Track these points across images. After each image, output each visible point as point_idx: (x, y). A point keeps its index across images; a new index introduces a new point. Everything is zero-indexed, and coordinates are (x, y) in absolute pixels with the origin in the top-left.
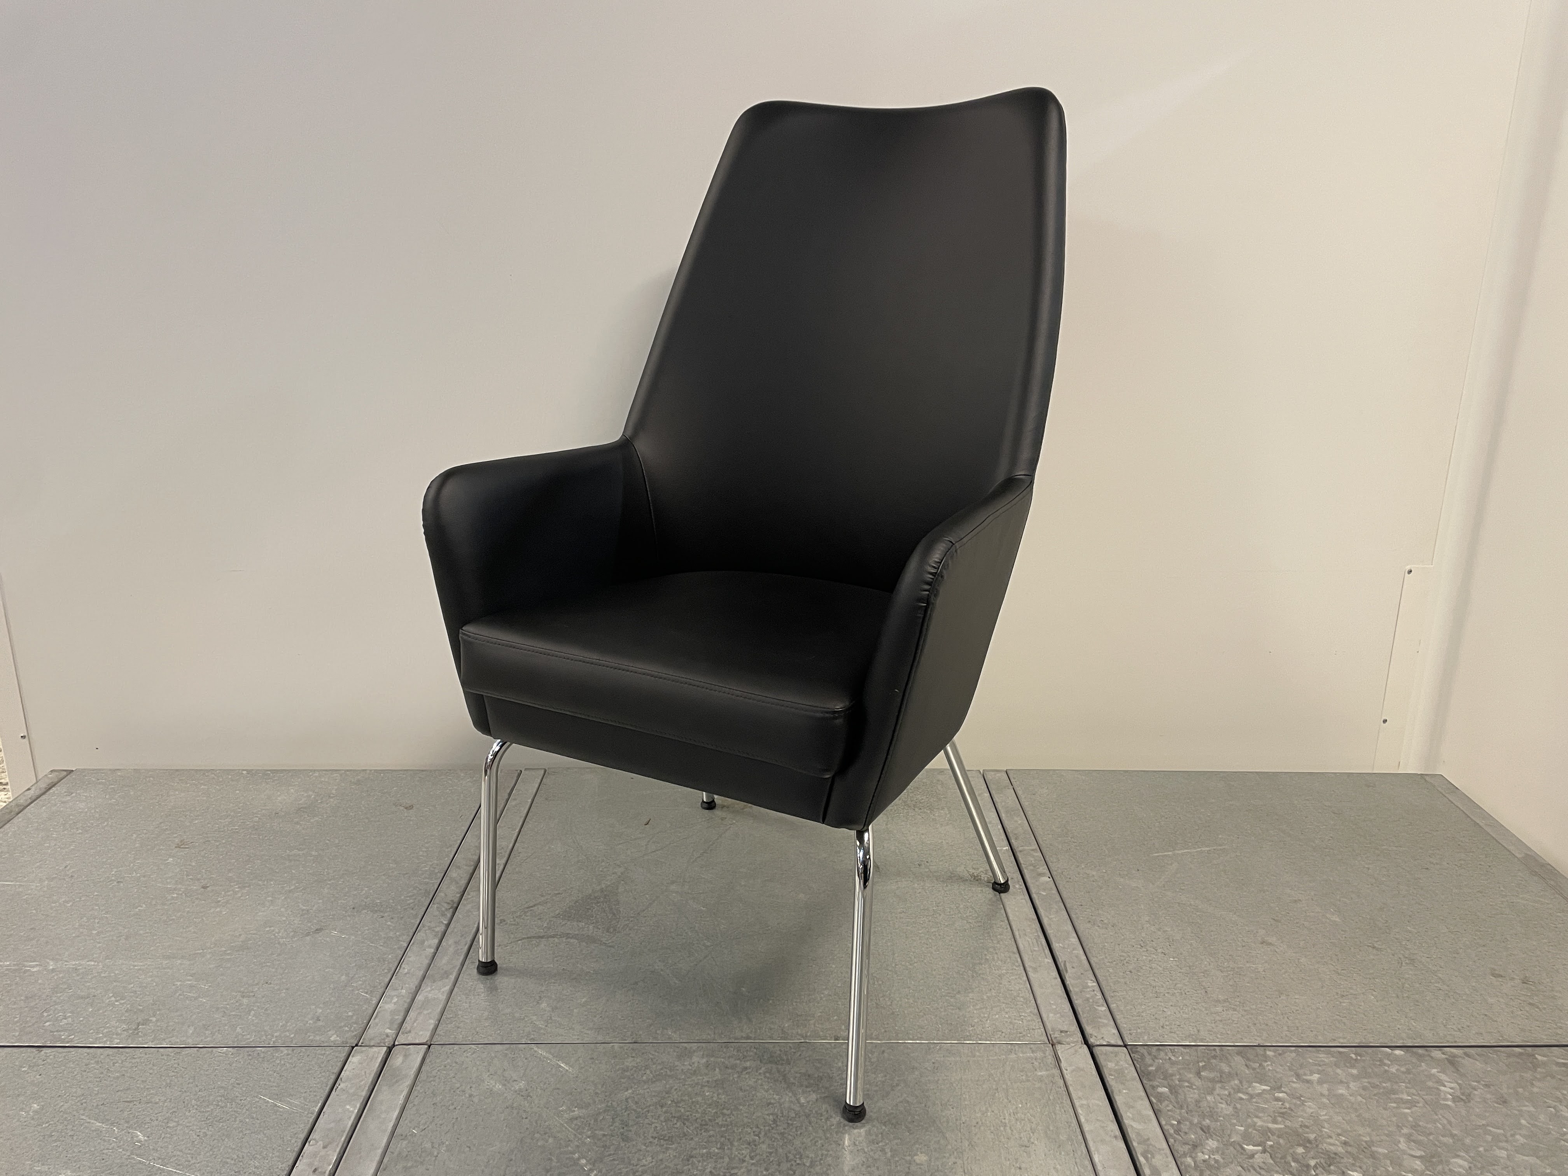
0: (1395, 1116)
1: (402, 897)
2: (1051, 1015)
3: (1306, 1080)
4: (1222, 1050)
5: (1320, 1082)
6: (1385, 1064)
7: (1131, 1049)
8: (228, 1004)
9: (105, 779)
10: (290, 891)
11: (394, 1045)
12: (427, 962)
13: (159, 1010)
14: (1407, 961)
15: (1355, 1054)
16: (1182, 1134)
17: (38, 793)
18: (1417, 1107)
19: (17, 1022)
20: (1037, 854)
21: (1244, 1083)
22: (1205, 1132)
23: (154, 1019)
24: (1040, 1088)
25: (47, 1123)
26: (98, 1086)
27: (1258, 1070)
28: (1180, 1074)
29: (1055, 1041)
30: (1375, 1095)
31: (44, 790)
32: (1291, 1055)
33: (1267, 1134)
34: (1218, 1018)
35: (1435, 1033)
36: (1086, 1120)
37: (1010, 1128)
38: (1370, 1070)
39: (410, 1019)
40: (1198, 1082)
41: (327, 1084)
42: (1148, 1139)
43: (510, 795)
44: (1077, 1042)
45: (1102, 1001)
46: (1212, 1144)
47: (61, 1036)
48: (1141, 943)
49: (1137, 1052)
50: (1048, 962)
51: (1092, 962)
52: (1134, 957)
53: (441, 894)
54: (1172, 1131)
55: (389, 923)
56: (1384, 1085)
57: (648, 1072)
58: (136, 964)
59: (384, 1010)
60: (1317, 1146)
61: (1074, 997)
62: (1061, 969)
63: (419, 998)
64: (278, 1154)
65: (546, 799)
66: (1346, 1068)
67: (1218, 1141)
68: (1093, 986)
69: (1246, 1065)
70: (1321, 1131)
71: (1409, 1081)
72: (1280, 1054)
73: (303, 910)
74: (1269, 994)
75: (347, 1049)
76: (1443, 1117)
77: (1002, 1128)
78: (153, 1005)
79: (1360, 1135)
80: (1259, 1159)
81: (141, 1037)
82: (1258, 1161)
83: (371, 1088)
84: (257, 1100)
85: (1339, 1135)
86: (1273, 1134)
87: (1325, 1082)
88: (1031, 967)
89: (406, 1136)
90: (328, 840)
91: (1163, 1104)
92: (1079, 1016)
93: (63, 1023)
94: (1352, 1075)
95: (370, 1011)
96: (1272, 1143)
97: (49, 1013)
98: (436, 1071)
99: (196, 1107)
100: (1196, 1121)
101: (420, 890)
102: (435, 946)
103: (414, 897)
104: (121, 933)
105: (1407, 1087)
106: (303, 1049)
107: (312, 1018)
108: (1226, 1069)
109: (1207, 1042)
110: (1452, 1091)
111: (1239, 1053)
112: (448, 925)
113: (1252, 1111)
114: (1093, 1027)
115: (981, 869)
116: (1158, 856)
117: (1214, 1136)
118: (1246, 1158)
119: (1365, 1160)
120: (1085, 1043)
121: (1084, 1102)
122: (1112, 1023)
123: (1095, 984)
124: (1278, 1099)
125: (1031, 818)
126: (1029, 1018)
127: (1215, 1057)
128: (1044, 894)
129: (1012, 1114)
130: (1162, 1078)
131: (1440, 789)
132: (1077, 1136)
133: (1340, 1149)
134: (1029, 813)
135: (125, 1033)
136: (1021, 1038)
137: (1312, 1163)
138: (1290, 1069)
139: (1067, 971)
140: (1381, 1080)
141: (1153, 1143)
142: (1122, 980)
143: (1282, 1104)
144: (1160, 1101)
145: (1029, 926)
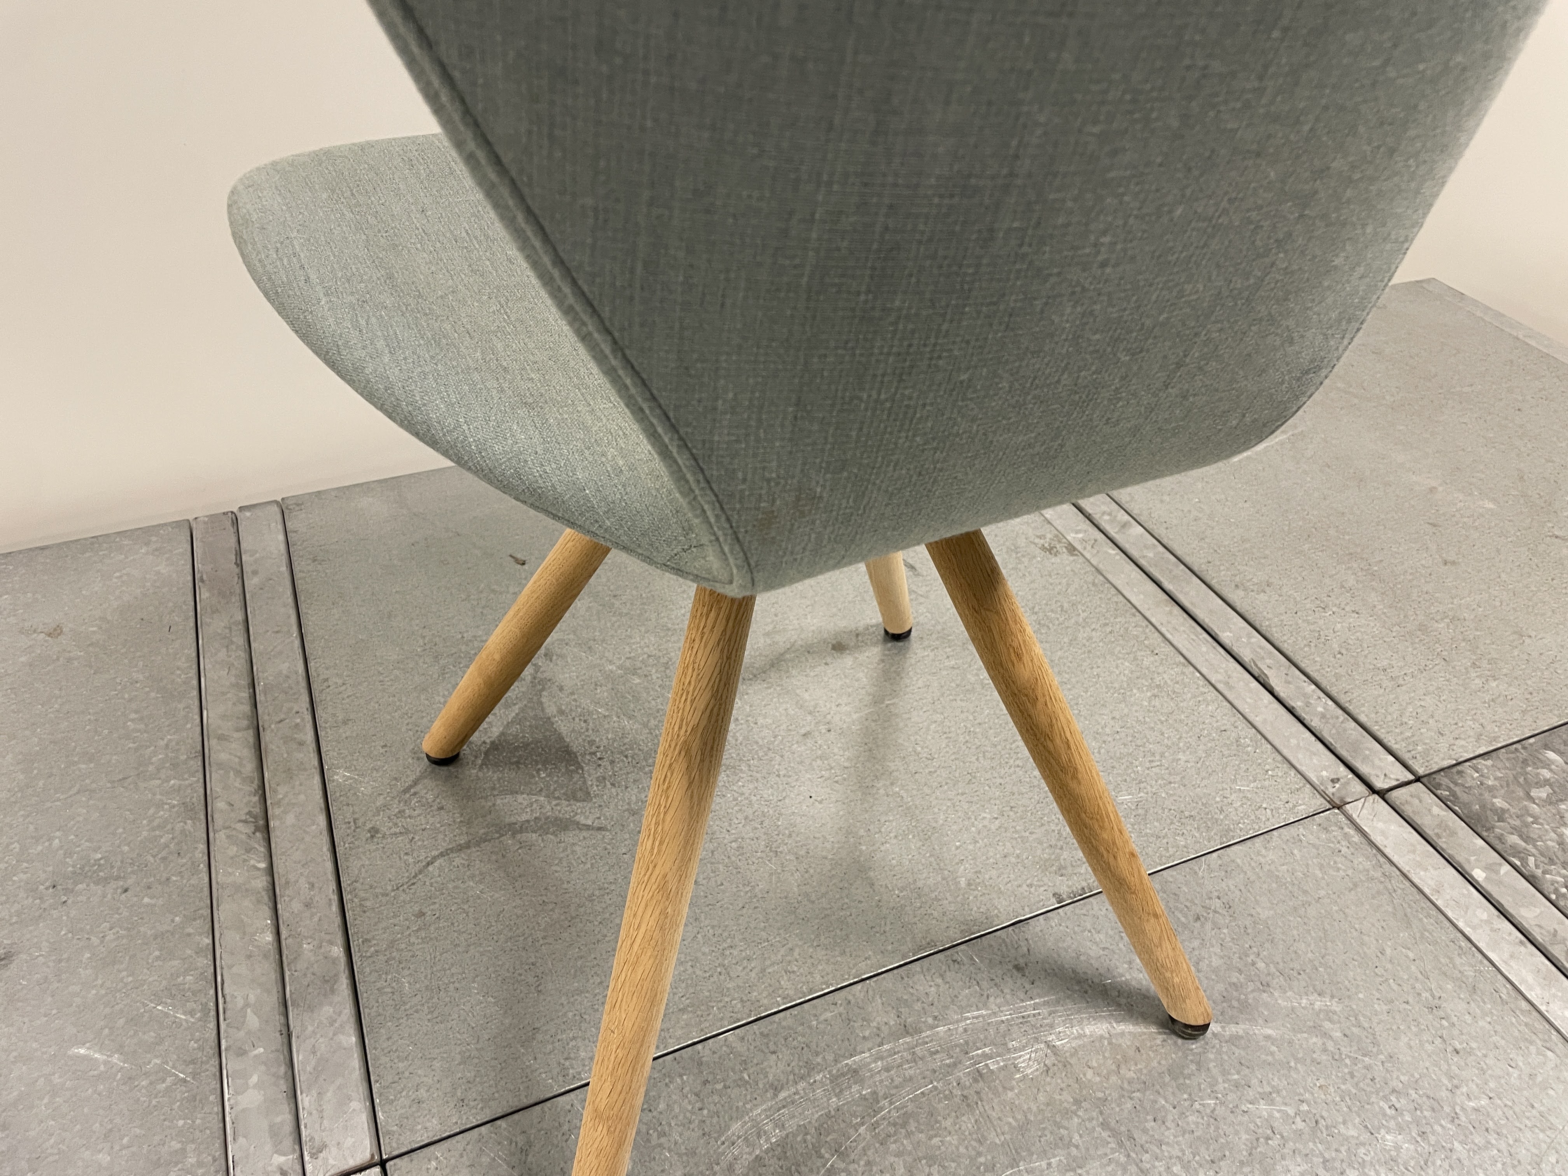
1: (145, 833)
2: (1302, 758)
4: (1524, 748)
7: (1428, 782)
28: (1511, 806)
29: (1336, 801)
34: (1487, 697)
39: (310, 1114)
40: (1537, 811)
43: (240, 565)
44: (1363, 793)
45: (1340, 712)
49: (1439, 786)
50: (1234, 668)
51: (1285, 650)
52: (1327, 628)
53: (219, 805)
55: (146, 901)
59: (243, 1110)
61: (1308, 719)
62: (1256, 674)
63: (301, 1058)
65: (314, 561)
68: (1313, 691)
74: (1510, 641)
88: (1220, 682)
91: (1529, 864)
92: (1332, 748)
95: (216, 1129)
101: (174, 807)
103: (169, 827)
108: (1549, 776)
109: (1504, 741)
111: (1546, 747)
112: (271, 870)
114: (1363, 762)
115: (1045, 534)
120: (1373, 792)
121: (1445, 897)
122: (1378, 745)
126: (1280, 773)
127: (1525, 762)
128: (1149, 554)
130: (1496, 819)
131: (1448, 298)
136: (1298, 812)
139: (1265, 675)
142: (1341, 671)
144: (1524, 861)
145: (1170, 613)
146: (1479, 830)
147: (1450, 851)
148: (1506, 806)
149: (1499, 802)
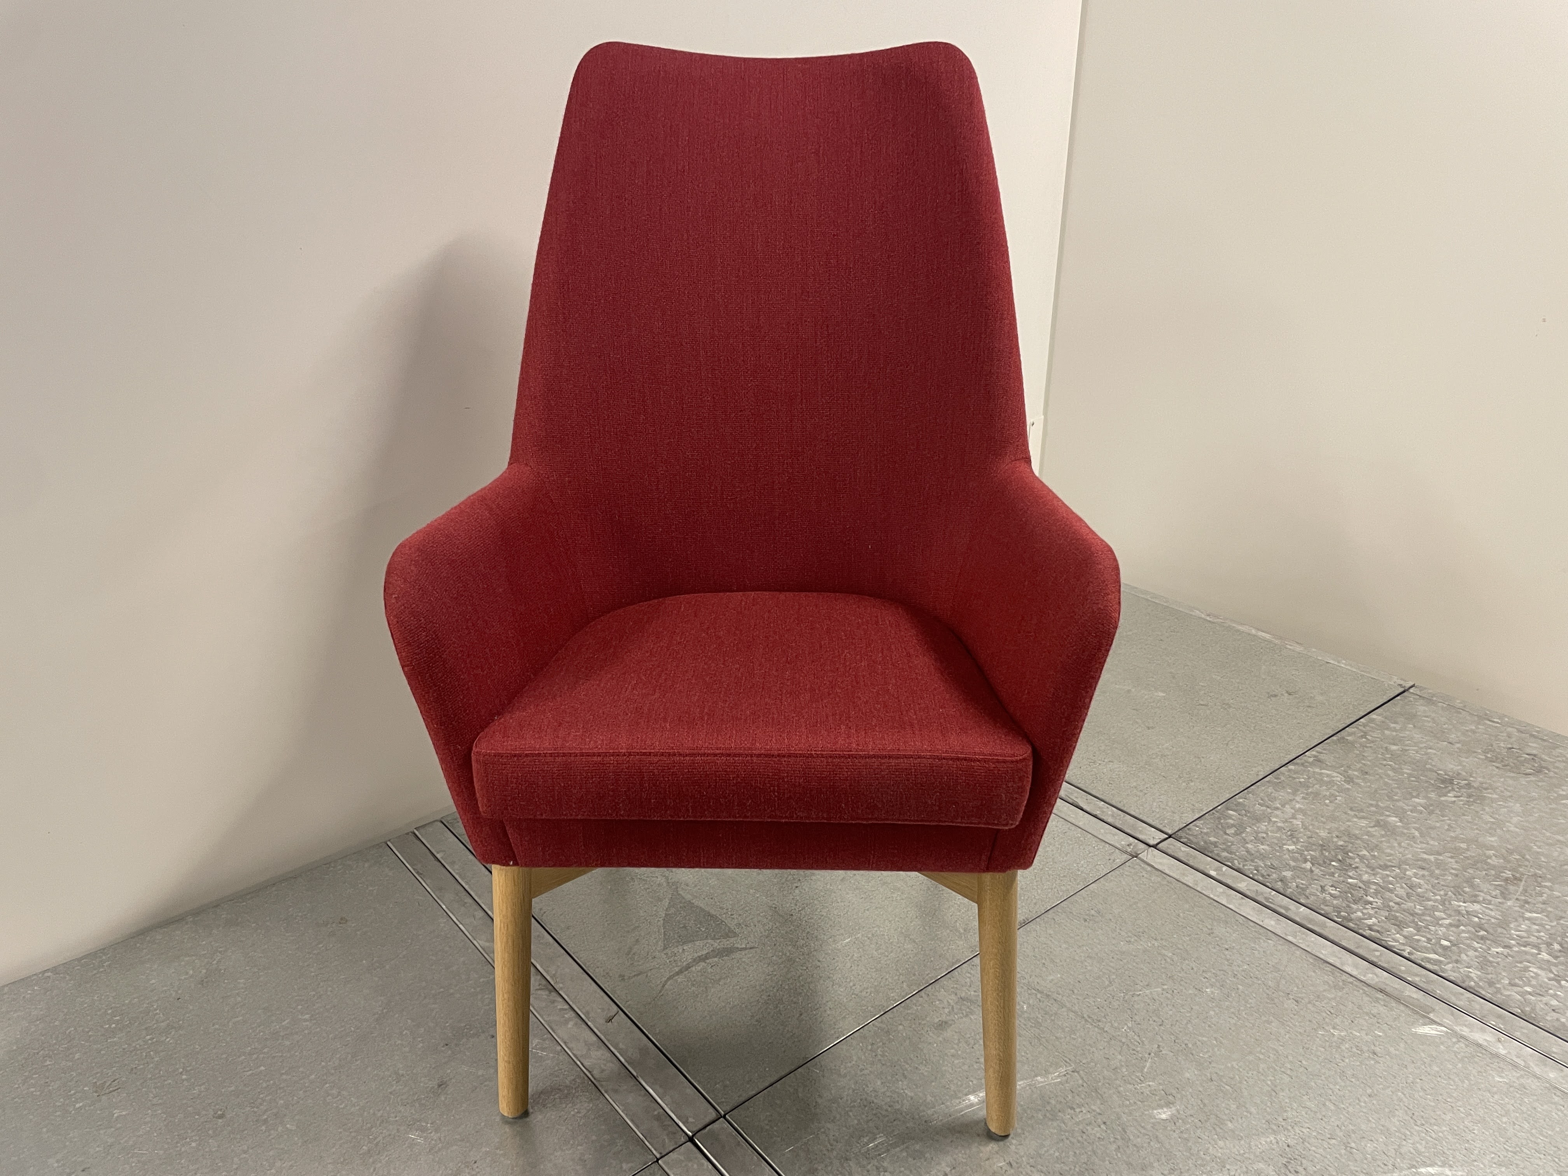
0: (1336, 807)
2: (1110, 838)
4: (1217, 812)
5: (1283, 806)
6: (1295, 778)
7: (1175, 837)
11: (691, 1137)
15: (1276, 778)
16: (1267, 877)
18: (1337, 796)
21: (1254, 827)
22: (1274, 869)
24: (1168, 890)
27: (1248, 814)
28: (1219, 839)
29: (1133, 854)
30: (1313, 800)
32: (1249, 796)
33: (1301, 853)
35: (1293, 747)
38: (1294, 785)
40: (1232, 839)
42: (1255, 890)
44: (1145, 848)
45: (1122, 813)
46: (1287, 874)
49: (1181, 837)
51: (1082, 788)
54: (1261, 878)
56: (1309, 791)
60: (1329, 845)
61: (1105, 818)
62: (1071, 802)
66: (1282, 790)
67: (1287, 871)
68: (1105, 806)
69: (1238, 814)
70: (1319, 836)
71: (1316, 782)
72: (1245, 798)
76: (1355, 796)
79: (1337, 828)
80: (1316, 871)
85: (1329, 833)
86: (1303, 851)
87: (1285, 805)
92: (1121, 829)
94: (1289, 793)
96: (1310, 857)
100: (1263, 865)
105: (1320, 787)
108: (1232, 822)
109: (1205, 810)
110: (1339, 778)
111: (1228, 809)
113: (1278, 842)
114: (1141, 834)
117: (1282, 869)
119: (1357, 842)
120: (1150, 847)
121: (1203, 886)
122: (1146, 825)
123: (1102, 803)
126: (1100, 847)
127: (1219, 818)
130: (1213, 847)
132: (1226, 911)
133: (1341, 843)
136: (1115, 862)
138: (1260, 806)
139: (1076, 802)
140: (1304, 789)
141: (1261, 891)
143: (1285, 830)
144: (1233, 863)
146: (1207, 853)
147: (1196, 866)
148: (1216, 840)
149: (1212, 839)
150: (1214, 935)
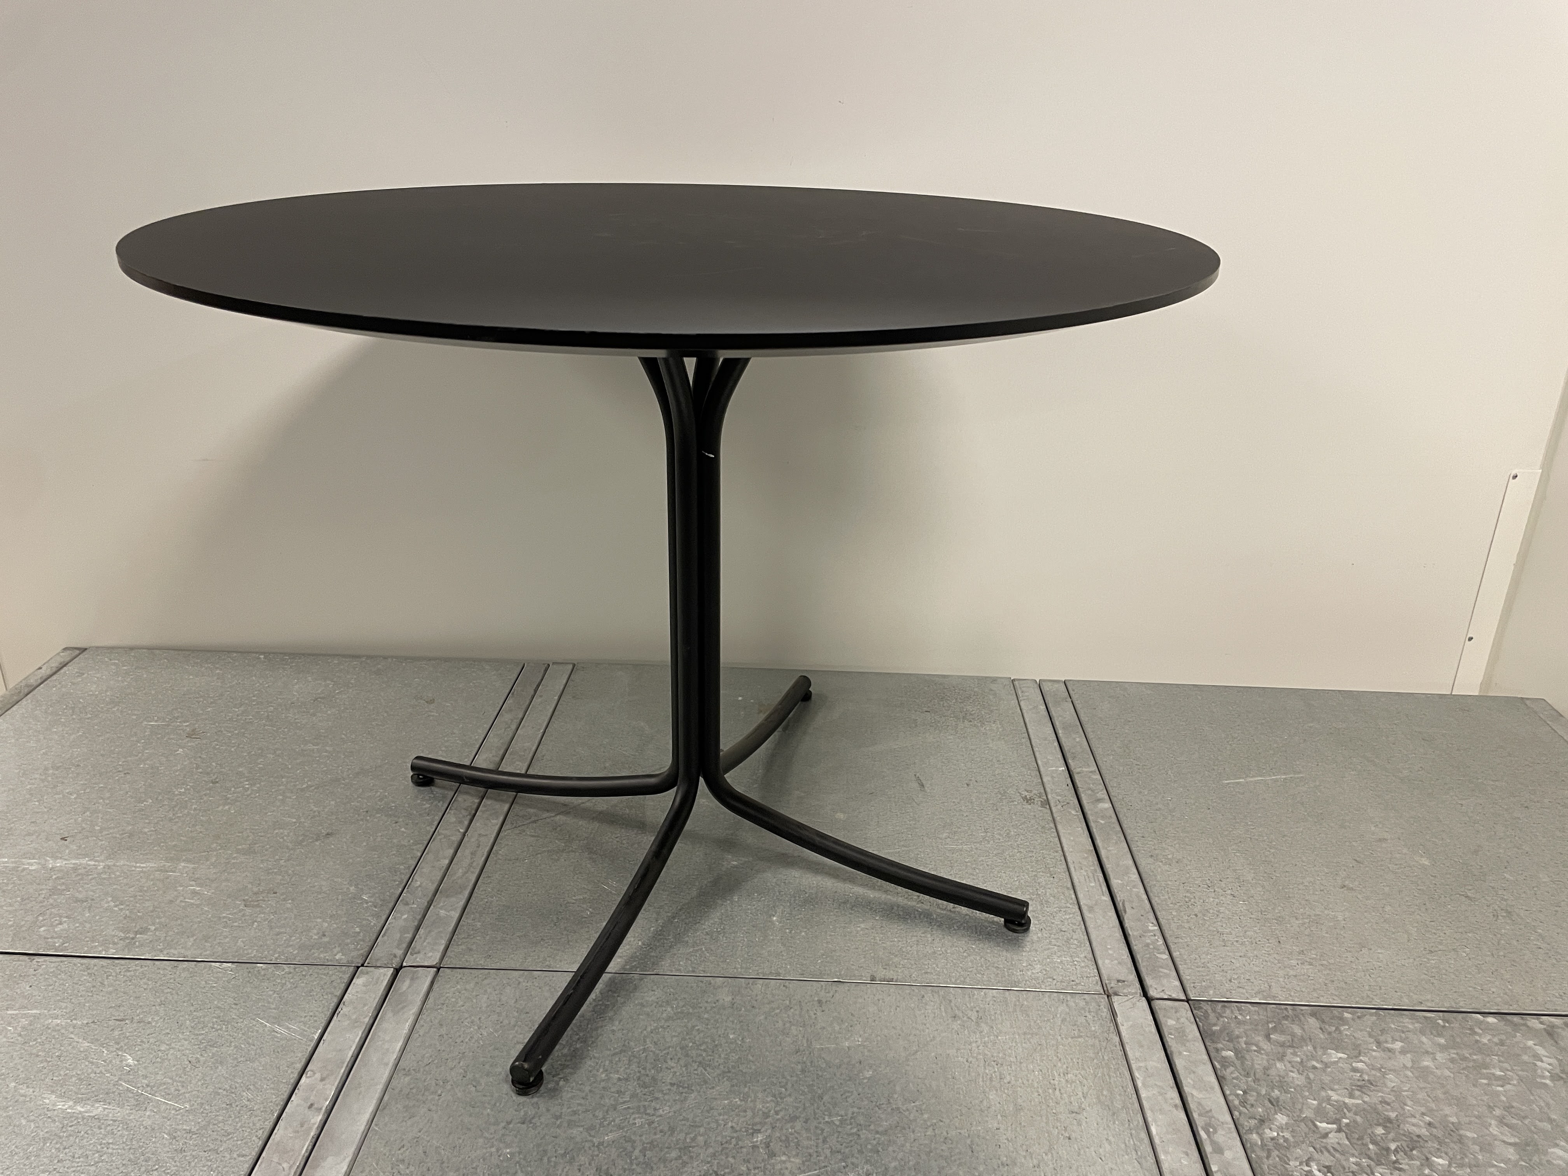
0: (1486, 1094)
1: (418, 801)
2: (1107, 961)
3: (1387, 1048)
4: (1294, 1010)
5: (1403, 1052)
6: (1476, 1033)
7: (1194, 1005)
8: (230, 914)
9: (118, 660)
10: (302, 790)
11: (401, 967)
12: (439, 875)
13: (159, 918)
14: (1505, 914)
15: (1444, 1020)
16: (1248, 1107)
17: (49, 672)
18: (1510, 1084)
19: (11, 926)
20: (1095, 777)
21: (1318, 1049)
22: (1272, 1104)
23: (153, 928)
24: (1093, 1046)
25: (35, 1040)
26: (89, 1002)
27: (1334, 1035)
28: (1247, 1037)
29: (1111, 991)
30: (1464, 1069)
31: (54, 670)
32: (1370, 1019)
33: (1343, 1110)
34: (1292, 973)
35: (1534, 999)
36: (1143, 1084)
37: (1060, 1090)
38: (1458, 1040)
39: (421, 938)
40: (1266, 1046)
41: (329, 1009)
42: (1211, 1110)
43: (536, 690)
44: (1136, 993)
45: (1163, 948)
46: (1281, 1119)
47: (55, 943)
48: (1208, 882)
49: (1201, 1008)
50: (1106, 901)
51: (1153, 902)
52: (1200, 899)
53: (458, 799)
54: (1237, 1102)
55: (403, 829)
56: (1475, 1057)
57: (669, 1009)
58: (138, 865)
59: (393, 926)
60: (1399, 1126)
61: (1133, 942)
62: (1119, 909)
63: (431, 913)
64: (272, 1086)
65: (574, 697)
66: (1432, 1036)
67: (1288, 1116)
68: (1154, 930)
69: (1321, 1029)
70: (1403, 1109)
71: (1503, 1053)
72: (1359, 1017)
73: (315, 812)
74: (1350, 947)
75: (352, 969)
76: (1541, 1098)
77: (1050, 1091)
78: (152, 912)
79: (1446, 1115)
80: (1333, 1138)
81: (137, 947)
82: (1332, 1141)
83: (375, 1014)
84: (255, 1023)
85: (1423, 1114)
86: (1349, 1111)
87: (1408, 1052)
88: (1087, 905)
89: (409, 1071)
90: (346, 735)
91: (1228, 1070)
92: (1138, 964)
93: (59, 929)
94: (1439, 1045)
95: (378, 928)
96: (1348, 1121)
97: (45, 918)
98: (444, 998)
99: (190, 1029)
100: (1263, 1092)
101: (438, 793)
102: (450, 858)
104: (123, 830)
105: (1500, 1061)
106: (305, 967)
107: (318, 933)
108: (1298, 1031)
109: (1280, 1000)
110: (1550, 1067)
111: (1313, 1015)
112: (464, 835)
113: (1327, 1081)
114: (1153, 978)
115: (1035, 792)
116: (1228, 783)
117: (1284, 1110)
118: (1320, 1138)
119: (1452, 1145)
120: (1144, 996)
121: (1142, 1064)
122: (1175, 973)
123: (1157, 928)
124: (1355, 1070)
125: (1091, 736)
126: (1083, 964)
127: (1286, 1018)
128: (1103, 822)
129: (1062, 1075)
130: (1227, 1039)
131: (1541, 716)
132: (1133, 1104)
133: (1424, 1132)
134: (1088, 730)
135: (122, 942)
136: (1074, 987)
137: (1393, 1146)
138: (1370, 1036)
139: (1125, 912)
140: (1471, 1051)
141: (1215, 1115)
142: (1186, 925)
143: (1360, 1076)
144: (1225, 1067)
145: (1086, 858)
146: (1207, 1040)
148: (1244, 1035)
149: (1240, 1032)
150: (1078, 1117)
